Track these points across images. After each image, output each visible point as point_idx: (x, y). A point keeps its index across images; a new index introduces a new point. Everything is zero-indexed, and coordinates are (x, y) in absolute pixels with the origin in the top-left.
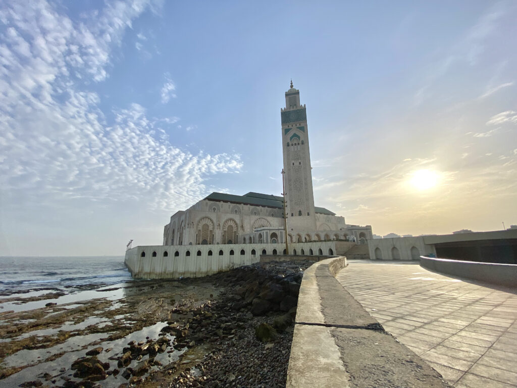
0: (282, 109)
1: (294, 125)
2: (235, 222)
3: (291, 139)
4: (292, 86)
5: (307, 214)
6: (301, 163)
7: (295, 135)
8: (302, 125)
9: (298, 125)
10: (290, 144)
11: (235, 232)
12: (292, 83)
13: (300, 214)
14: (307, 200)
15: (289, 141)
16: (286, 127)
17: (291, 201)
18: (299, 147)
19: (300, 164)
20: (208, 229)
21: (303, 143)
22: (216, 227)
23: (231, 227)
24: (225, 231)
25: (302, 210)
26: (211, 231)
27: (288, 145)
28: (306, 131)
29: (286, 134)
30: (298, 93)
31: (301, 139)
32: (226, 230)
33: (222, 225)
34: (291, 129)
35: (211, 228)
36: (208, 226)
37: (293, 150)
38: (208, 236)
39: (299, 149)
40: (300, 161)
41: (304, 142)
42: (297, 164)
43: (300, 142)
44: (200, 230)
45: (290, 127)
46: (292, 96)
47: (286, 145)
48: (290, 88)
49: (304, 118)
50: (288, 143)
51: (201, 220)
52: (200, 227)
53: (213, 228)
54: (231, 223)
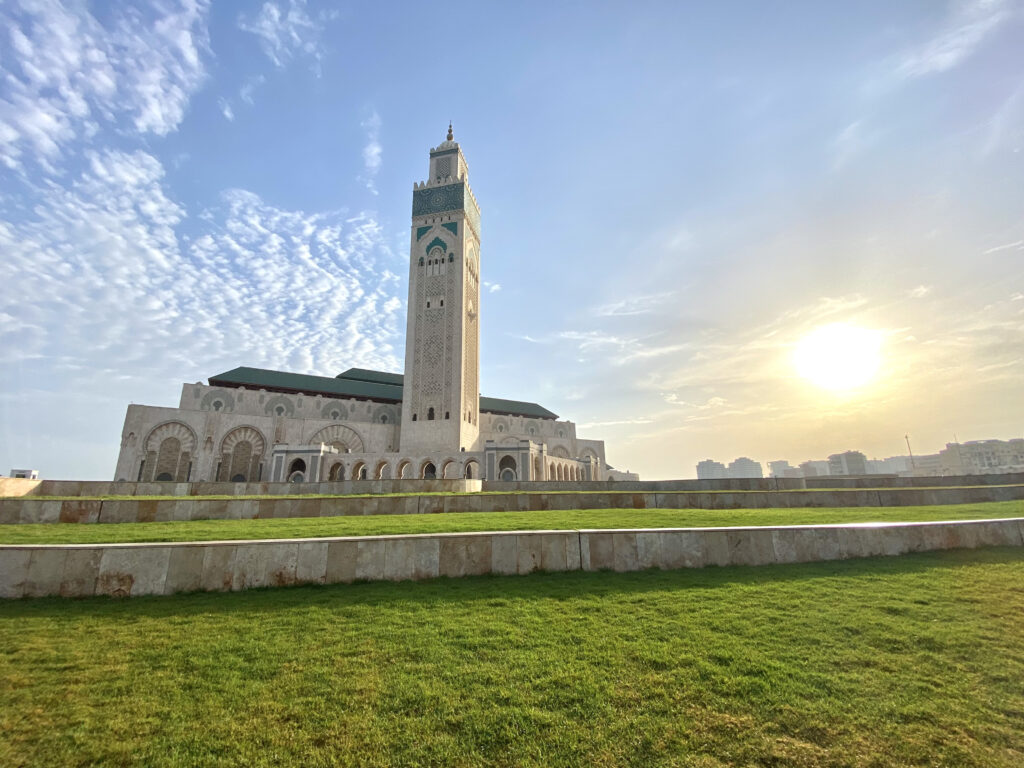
0: (416, 184)
1: (438, 220)
2: (258, 433)
3: (428, 249)
4: (450, 138)
5: (444, 416)
6: (445, 303)
7: (437, 241)
8: (454, 219)
9: (446, 219)
10: (426, 261)
11: (257, 457)
12: (450, 131)
13: (431, 416)
14: (448, 384)
15: (424, 254)
16: (422, 223)
17: (415, 387)
18: (443, 266)
19: (442, 304)
20: (178, 450)
21: (451, 260)
22: (200, 445)
23: (246, 445)
24: (226, 456)
25: (435, 407)
26: (186, 454)
27: (422, 263)
28: (459, 233)
29: (418, 238)
30: (455, 151)
31: (448, 251)
32: (231, 451)
33: (217, 441)
34: (430, 227)
35: (185, 447)
36: (178, 442)
37: (430, 274)
38: (174, 466)
39: (443, 273)
40: (442, 298)
41: (454, 257)
42: (435, 304)
43: (447, 258)
44: (153, 453)
45: (430, 221)
46: (444, 157)
47: (419, 263)
48: (446, 139)
49: (458, 204)
50: (422, 259)
51: (160, 427)
52: (155, 444)
53: (193, 448)
54: (250, 437)
